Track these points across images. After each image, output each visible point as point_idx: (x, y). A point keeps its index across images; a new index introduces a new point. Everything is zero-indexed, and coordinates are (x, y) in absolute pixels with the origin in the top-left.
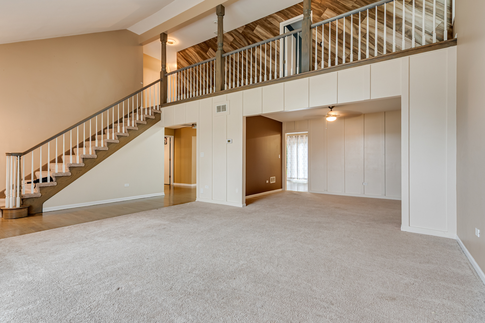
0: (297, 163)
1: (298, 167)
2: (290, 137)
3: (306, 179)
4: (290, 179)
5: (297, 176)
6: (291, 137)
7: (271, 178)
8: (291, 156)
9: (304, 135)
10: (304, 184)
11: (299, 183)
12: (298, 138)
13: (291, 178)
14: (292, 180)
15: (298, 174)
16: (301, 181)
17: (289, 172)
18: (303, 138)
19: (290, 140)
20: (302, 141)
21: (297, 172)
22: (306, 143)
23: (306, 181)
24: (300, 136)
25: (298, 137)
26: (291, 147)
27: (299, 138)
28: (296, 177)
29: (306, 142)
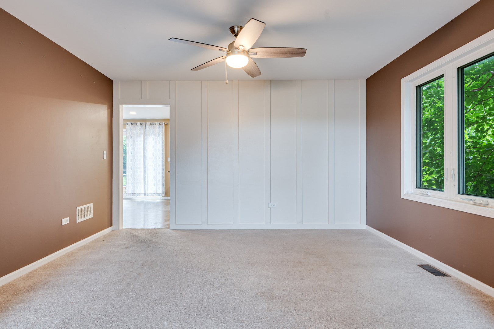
0: (145, 168)
1: (146, 176)
2: (132, 124)
3: (159, 194)
4: (132, 197)
5: (145, 191)
6: (134, 124)
7: (78, 208)
8: (134, 156)
9: (156, 123)
10: (156, 204)
11: (148, 203)
12: (145, 127)
13: (133, 194)
14: (134, 197)
15: (146, 187)
16: (150, 199)
17: (130, 184)
18: (154, 128)
19: (131, 130)
20: (153, 133)
21: (145, 183)
22: (159, 136)
23: (159, 199)
24: (149, 123)
25: (146, 124)
26: (134, 141)
27: (147, 126)
28: (142, 192)
29: (159, 134)
